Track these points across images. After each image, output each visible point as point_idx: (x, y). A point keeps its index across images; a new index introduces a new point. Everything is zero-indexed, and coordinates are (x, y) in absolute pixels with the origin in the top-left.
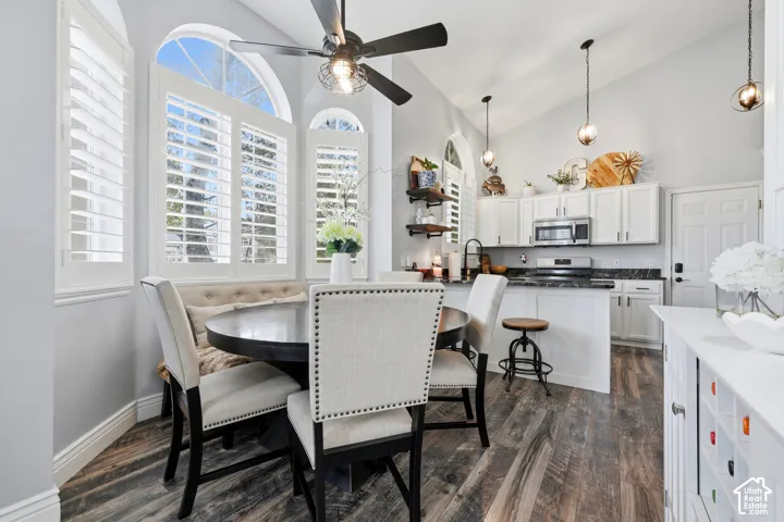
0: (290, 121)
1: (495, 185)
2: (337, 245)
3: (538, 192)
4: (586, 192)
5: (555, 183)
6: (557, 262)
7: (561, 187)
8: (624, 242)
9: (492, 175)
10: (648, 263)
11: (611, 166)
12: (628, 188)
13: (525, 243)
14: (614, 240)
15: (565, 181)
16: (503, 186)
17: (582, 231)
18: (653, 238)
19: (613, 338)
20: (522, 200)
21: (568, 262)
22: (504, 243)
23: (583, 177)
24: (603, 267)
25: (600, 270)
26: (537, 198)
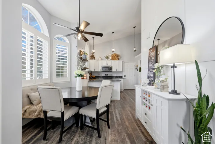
0: (48, 36)
1: (93, 57)
2: (79, 76)
3: (102, 60)
4: (111, 61)
5: (105, 58)
6: (106, 75)
7: (106, 59)
8: (117, 71)
9: (92, 54)
10: (121, 75)
11: (115, 56)
12: (118, 61)
13: (99, 71)
14: (116, 71)
15: (107, 58)
16: (95, 57)
17: (111, 69)
18: (121, 71)
19: (121, 90)
20: (99, 61)
21: (108, 75)
22: (96, 71)
23: (110, 58)
24: (114, 76)
25: (113, 77)
26: (102, 61)
